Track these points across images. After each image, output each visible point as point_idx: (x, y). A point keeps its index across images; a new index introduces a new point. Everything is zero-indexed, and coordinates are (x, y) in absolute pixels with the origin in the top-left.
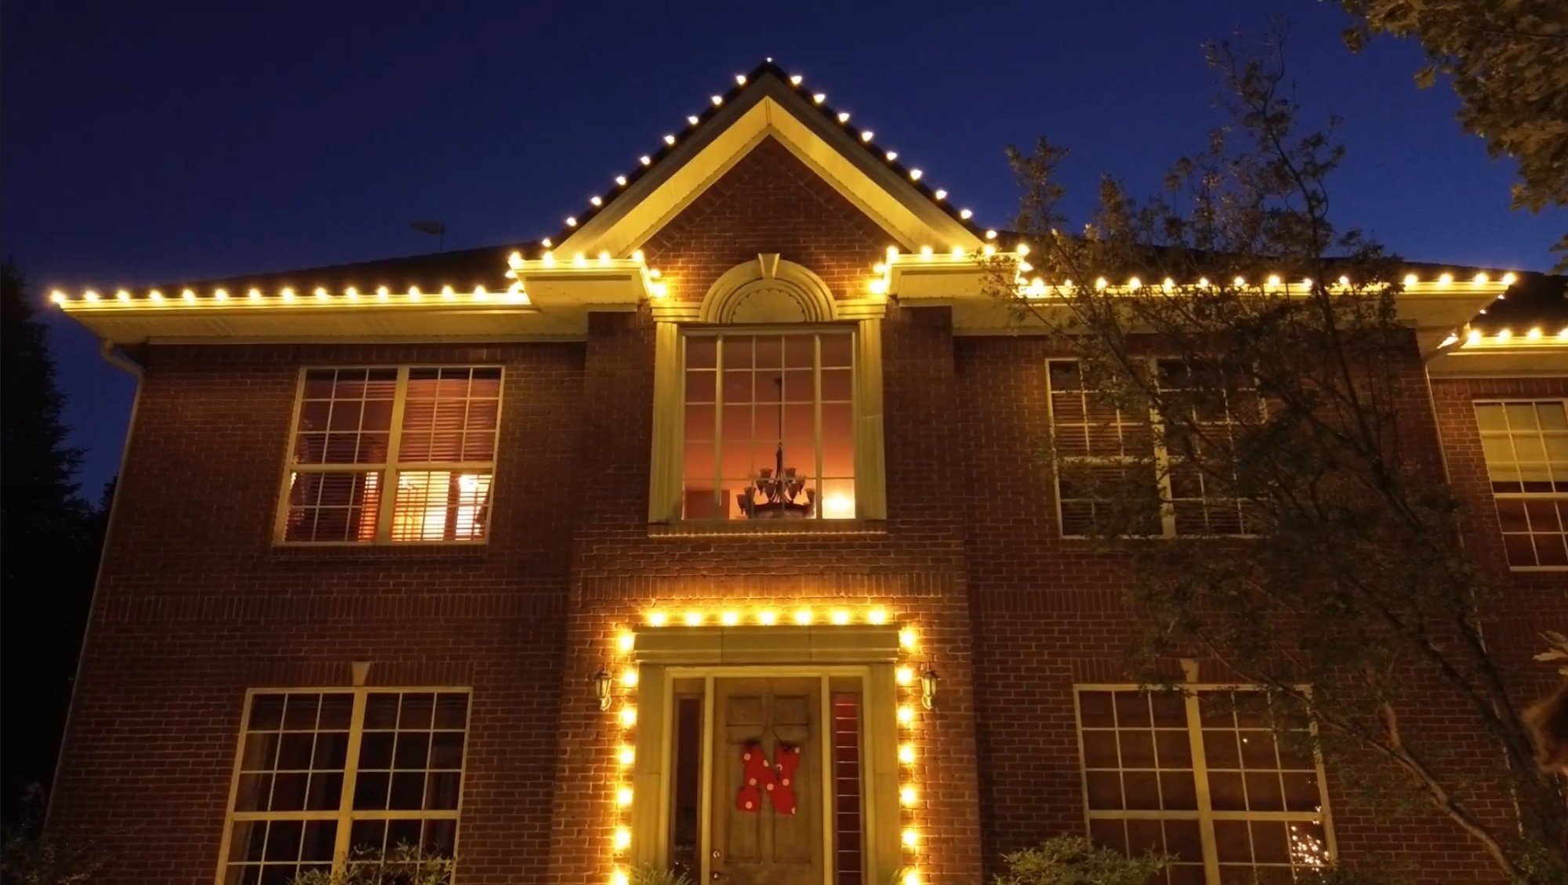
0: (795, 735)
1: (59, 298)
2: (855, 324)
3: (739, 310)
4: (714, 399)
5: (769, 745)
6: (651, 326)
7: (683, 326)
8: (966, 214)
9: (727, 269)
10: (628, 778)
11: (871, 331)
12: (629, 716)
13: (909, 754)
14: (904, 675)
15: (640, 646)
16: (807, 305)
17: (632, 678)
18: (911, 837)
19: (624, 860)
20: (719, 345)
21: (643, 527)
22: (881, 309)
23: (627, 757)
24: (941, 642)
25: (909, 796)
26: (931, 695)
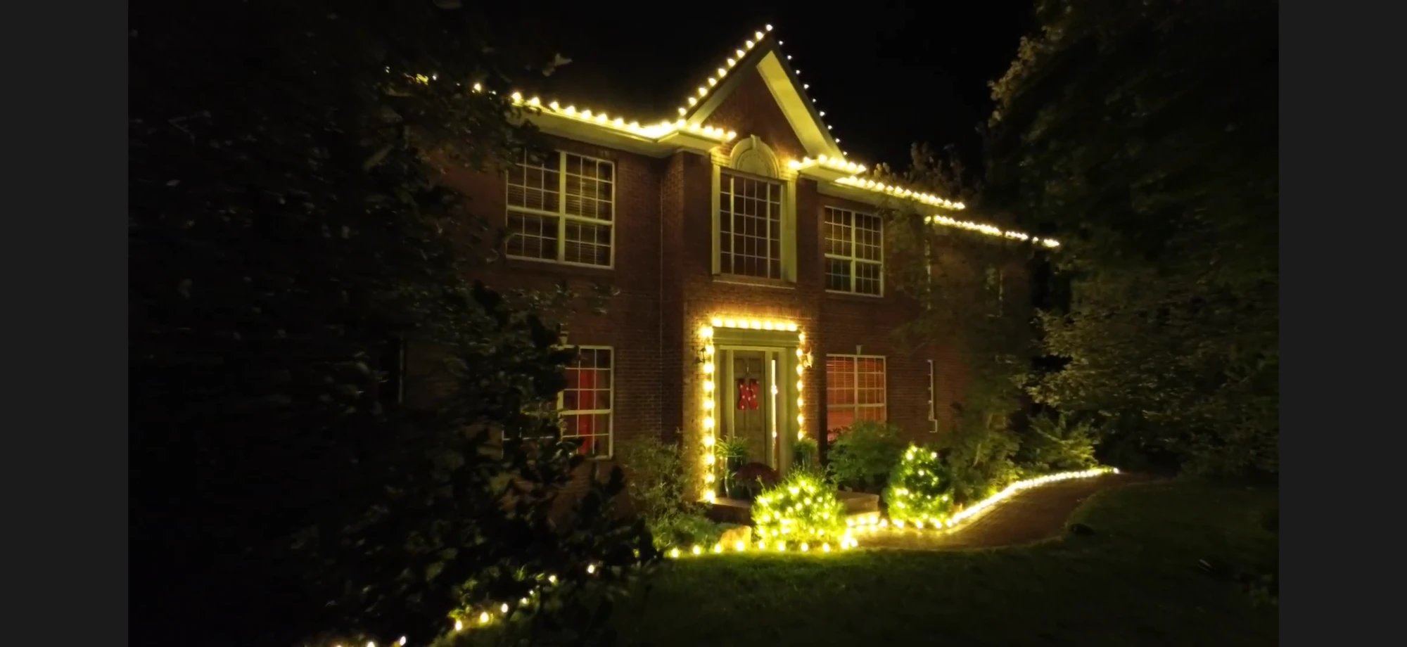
0: (755, 376)
2: (785, 182)
3: (744, 163)
4: (730, 210)
5: (748, 380)
6: (710, 166)
7: (721, 168)
8: (838, 140)
9: (739, 140)
10: (710, 396)
11: (792, 187)
12: (709, 368)
13: (800, 386)
14: (799, 353)
15: (714, 336)
16: (769, 168)
17: (710, 350)
18: (801, 419)
19: (710, 432)
20: (732, 181)
21: (711, 276)
22: (796, 177)
23: (709, 386)
24: (810, 339)
25: (800, 402)
26: (809, 361)
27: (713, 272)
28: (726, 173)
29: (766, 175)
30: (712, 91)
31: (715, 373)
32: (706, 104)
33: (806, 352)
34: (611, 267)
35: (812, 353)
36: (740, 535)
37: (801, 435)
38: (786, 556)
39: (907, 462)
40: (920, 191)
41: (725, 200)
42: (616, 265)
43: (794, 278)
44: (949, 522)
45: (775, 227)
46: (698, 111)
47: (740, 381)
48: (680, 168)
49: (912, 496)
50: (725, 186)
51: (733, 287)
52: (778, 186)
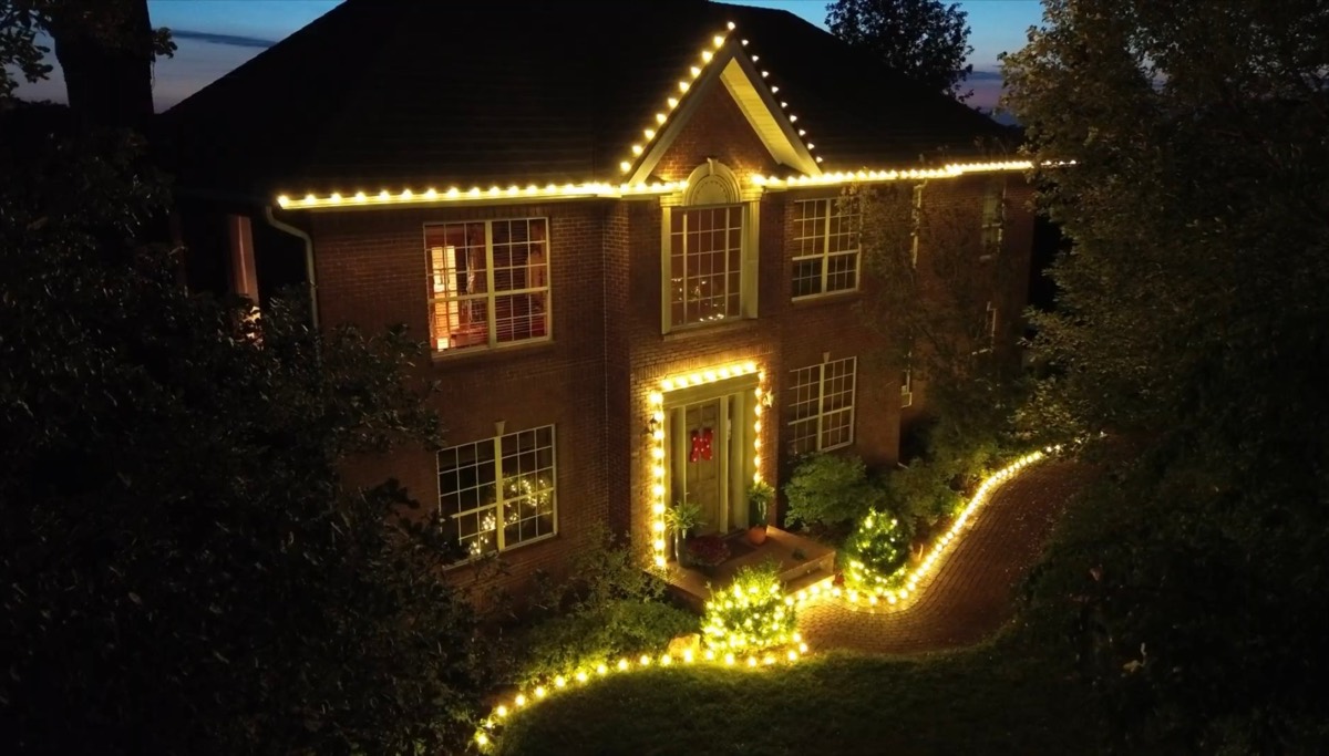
0: (709, 424)
1: (285, 202)
2: (747, 204)
3: (699, 196)
4: (682, 252)
5: (701, 431)
6: (659, 211)
7: (672, 208)
8: (811, 146)
9: (694, 168)
10: (660, 463)
11: (755, 209)
12: (659, 435)
13: (758, 427)
14: (758, 392)
15: (665, 401)
16: (729, 192)
17: (660, 416)
18: (758, 461)
19: (660, 499)
20: (685, 217)
21: (661, 337)
22: (760, 195)
23: (658, 454)
24: (771, 374)
25: (758, 444)
26: (769, 401)
27: (663, 332)
28: (677, 213)
29: (725, 202)
30: (661, 132)
31: (665, 439)
32: (654, 150)
33: (766, 390)
34: (547, 338)
35: (772, 393)
36: (688, 643)
37: (758, 478)
38: (733, 671)
39: (866, 530)
40: (907, 168)
41: (677, 241)
42: (555, 336)
43: (753, 313)
44: (903, 593)
45: (735, 257)
46: (647, 159)
47: (694, 433)
48: (625, 220)
49: (867, 571)
50: (677, 225)
51: (685, 342)
52: (738, 209)
